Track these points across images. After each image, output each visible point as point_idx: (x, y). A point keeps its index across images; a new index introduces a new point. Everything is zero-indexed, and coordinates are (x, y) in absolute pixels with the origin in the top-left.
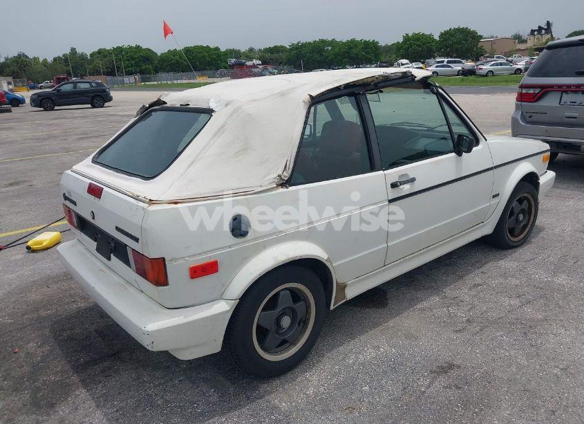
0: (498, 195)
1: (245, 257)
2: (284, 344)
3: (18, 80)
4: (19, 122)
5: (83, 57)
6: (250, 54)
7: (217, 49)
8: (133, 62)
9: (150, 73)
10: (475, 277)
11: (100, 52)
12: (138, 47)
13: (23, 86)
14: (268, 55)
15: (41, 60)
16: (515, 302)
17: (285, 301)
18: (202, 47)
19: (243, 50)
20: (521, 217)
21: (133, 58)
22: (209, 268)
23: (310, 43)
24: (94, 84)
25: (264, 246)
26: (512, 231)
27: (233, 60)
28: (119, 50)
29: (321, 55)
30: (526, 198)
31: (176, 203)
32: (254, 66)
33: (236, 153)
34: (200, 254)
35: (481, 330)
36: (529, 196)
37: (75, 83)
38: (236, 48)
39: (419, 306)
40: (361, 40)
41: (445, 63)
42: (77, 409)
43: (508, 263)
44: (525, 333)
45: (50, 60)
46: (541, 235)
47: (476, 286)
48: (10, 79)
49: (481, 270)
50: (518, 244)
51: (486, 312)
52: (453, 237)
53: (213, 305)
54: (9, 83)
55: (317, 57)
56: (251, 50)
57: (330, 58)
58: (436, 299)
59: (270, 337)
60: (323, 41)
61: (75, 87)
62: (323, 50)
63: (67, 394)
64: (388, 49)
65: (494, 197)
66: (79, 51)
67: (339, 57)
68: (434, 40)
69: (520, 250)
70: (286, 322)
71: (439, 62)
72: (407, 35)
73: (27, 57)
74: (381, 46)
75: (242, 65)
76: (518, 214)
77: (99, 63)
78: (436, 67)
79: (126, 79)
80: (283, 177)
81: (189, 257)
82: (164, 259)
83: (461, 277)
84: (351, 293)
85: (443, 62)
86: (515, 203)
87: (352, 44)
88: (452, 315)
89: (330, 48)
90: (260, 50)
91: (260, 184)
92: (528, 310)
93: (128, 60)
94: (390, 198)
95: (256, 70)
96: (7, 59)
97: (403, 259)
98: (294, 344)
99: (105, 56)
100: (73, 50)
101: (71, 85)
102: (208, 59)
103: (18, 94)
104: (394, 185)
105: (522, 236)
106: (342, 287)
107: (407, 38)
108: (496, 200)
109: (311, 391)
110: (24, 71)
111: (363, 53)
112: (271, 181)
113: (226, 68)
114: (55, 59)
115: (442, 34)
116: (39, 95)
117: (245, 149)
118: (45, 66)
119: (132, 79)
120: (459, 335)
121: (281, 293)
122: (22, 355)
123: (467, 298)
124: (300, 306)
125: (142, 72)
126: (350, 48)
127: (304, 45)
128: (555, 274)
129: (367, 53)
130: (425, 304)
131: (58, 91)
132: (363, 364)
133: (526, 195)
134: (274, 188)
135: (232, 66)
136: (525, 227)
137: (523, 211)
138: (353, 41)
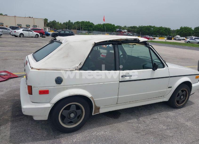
0: (171, 87)
1: (60, 91)
2: (71, 123)
3: (51, 28)
4: (45, 41)
5: (72, 23)
6: (125, 28)
7: (114, 25)
8: (86, 27)
9: (91, 31)
10: (156, 116)
11: (77, 22)
12: (89, 22)
13: (52, 30)
14: (130, 29)
15: (60, 23)
16: (165, 127)
17: (73, 108)
18: (109, 24)
19: (122, 26)
20: (182, 97)
21: (87, 25)
22: (46, 92)
23: (146, 26)
24: (70, 32)
25: (67, 89)
26: (178, 102)
27: (118, 30)
28: (83, 22)
29: (149, 31)
30: (185, 90)
31: (39, 70)
32: (125, 32)
33: (63, 57)
34: (43, 87)
35: (146, 134)
36: (186, 90)
37: (65, 31)
38: (120, 26)
39: (129, 121)
40: (164, 27)
41: (193, 39)
42: (6, 128)
43: (172, 113)
44: (161, 139)
45: (62, 23)
46: (192, 106)
47: (154, 119)
48: (49, 28)
49: (160, 113)
50: (180, 107)
51: (151, 128)
52: (149, 99)
53: (45, 104)
54: (49, 29)
55: (147, 31)
56: (125, 27)
57: (152, 32)
58: (136, 120)
59: (66, 119)
60: (150, 26)
61: (65, 32)
62: (150, 29)
63: (7, 123)
64: (174, 31)
65: (169, 87)
66: (71, 21)
67: (155, 32)
68: (192, 30)
69: (179, 110)
70: (72, 115)
71: (191, 38)
72: (182, 27)
73: (56, 22)
74: (171, 30)
75: (121, 31)
76: (181, 96)
77: (76, 26)
78: (190, 39)
79: (83, 32)
80: (79, 67)
81: (39, 87)
82: (31, 86)
83: (150, 114)
84: (102, 111)
85: (193, 38)
86: (180, 92)
87: (161, 28)
88: (139, 127)
89: (152, 29)
90: (128, 27)
91: (70, 68)
92: (168, 131)
93: (85, 26)
94: (120, 80)
95: (125, 33)
96: (50, 22)
97: (125, 103)
98: (75, 123)
99: (78, 24)
100: (69, 21)
101: (64, 32)
102: (110, 28)
103: (49, 33)
104: (122, 76)
105: (182, 104)
106: (99, 109)
107: (181, 28)
108: (170, 89)
109: (74, 141)
110: (54, 26)
111: (165, 32)
112: (74, 68)
113: (116, 32)
114: (64, 23)
115: (195, 28)
116: (54, 33)
117: (67, 56)
118: (60, 25)
119: (85, 32)
120: (136, 134)
121: (72, 105)
122: (3, 109)
123: (148, 122)
124: (79, 111)
125: (88, 30)
126: (160, 30)
127: (144, 27)
128: (187, 121)
129: (166, 32)
130: (132, 121)
131: (60, 33)
132: (97, 136)
133: (185, 89)
134: (75, 70)
135: (118, 31)
136: (184, 101)
137: (183, 95)
138: (161, 27)
